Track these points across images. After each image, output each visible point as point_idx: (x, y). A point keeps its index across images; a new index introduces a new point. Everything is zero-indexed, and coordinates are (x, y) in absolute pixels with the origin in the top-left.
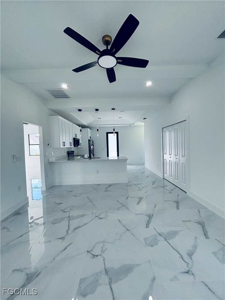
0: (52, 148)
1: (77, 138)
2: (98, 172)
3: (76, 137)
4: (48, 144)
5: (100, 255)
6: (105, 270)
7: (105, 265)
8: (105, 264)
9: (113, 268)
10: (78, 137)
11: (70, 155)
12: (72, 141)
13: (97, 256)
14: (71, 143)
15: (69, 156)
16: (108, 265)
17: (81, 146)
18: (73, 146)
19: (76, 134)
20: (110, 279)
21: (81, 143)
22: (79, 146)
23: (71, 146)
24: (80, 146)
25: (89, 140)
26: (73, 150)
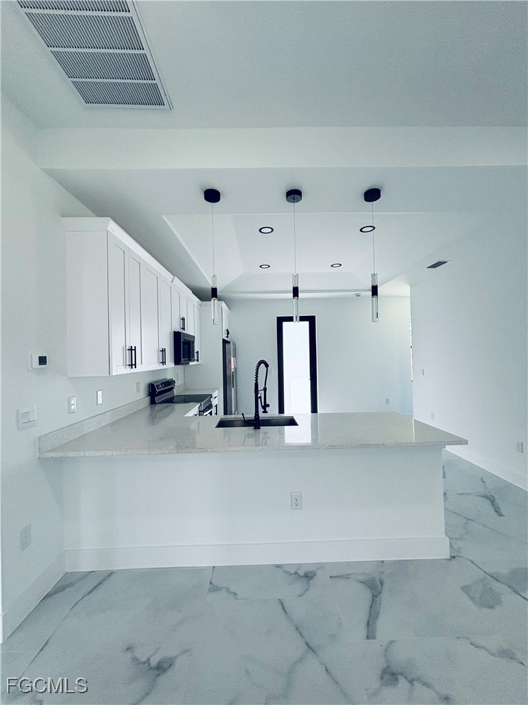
0: (70, 378)
1: (186, 332)
2: (296, 503)
3: (183, 329)
4: (43, 361)
10: (190, 330)
11: (157, 399)
12: (168, 345)
14: (163, 351)
15: (153, 402)
17: (198, 360)
18: (170, 363)
19: (183, 319)
21: (197, 352)
22: (191, 363)
23: (164, 363)
24: (195, 363)
25: (223, 340)
26: (169, 377)
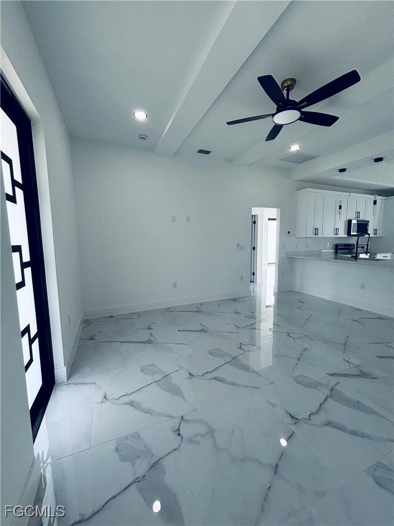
0: (297, 238)
1: (361, 219)
3: (358, 217)
4: (289, 232)
5: (182, 438)
6: (156, 460)
7: (166, 455)
8: (168, 454)
9: (164, 473)
11: (339, 251)
13: (179, 434)
16: (166, 462)
20: (144, 476)
21: (375, 230)
